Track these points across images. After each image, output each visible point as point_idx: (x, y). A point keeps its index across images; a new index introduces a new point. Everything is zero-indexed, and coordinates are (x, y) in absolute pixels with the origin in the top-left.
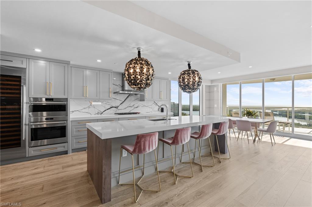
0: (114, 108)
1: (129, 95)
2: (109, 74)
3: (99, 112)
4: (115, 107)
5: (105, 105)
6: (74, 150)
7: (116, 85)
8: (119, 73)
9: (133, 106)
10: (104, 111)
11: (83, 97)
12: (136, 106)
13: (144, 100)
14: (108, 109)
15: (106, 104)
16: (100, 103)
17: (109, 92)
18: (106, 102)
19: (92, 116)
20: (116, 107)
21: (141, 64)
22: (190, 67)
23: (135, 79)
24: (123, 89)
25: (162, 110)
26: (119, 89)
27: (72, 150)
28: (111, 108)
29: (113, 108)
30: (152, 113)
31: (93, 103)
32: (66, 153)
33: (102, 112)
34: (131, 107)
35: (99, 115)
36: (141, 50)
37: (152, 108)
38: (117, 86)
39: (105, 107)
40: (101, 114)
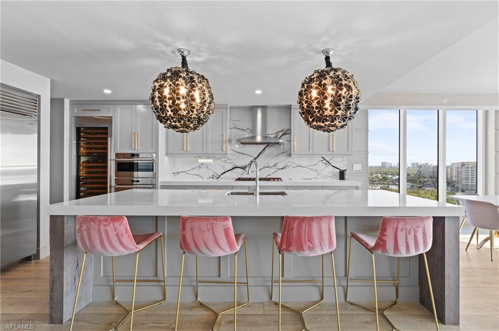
0: (239, 169)
1: (266, 145)
2: (222, 112)
3: (215, 174)
4: (241, 168)
5: (224, 163)
7: (242, 130)
8: (247, 109)
9: (275, 165)
10: (222, 174)
11: (182, 151)
12: (281, 166)
14: (229, 170)
15: (225, 161)
17: (222, 141)
18: (225, 159)
19: (204, 180)
20: (243, 168)
25: (342, 175)
28: (233, 169)
29: (237, 169)
30: (318, 181)
31: (200, 161)
33: (220, 174)
34: (271, 167)
35: (215, 180)
37: (316, 171)
38: (245, 131)
39: (223, 167)
40: (218, 178)
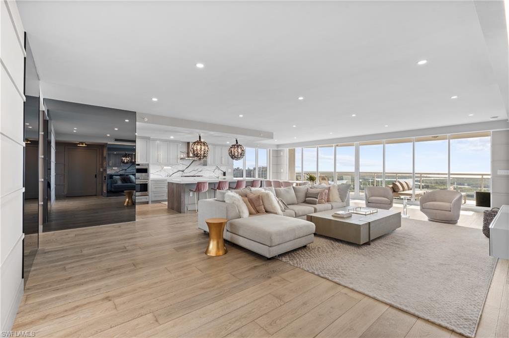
0: (181, 171)
1: (193, 160)
2: (177, 144)
3: (168, 174)
5: (174, 169)
6: (154, 202)
7: (182, 152)
8: (185, 142)
9: (197, 170)
10: (172, 174)
11: (158, 163)
12: (199, 170)
13: (206, 165)
14: (176, 172)
16: (170, 168)
17: (177, 159)
18: (174, 167)
20: (183, 171)
21: (201, 145)
22: (237, 143)
23: (197, 154)
24: (188, 156)
25: (224, 174)
26: (185, 155)
27: (152, 201)
28: (178, 172)
31: (165, 168)
32: (147, 203)
34: (195, 171)
36: (201, 136)
38: (184, 152)
39: (173, 171)
40: (170, 176)
